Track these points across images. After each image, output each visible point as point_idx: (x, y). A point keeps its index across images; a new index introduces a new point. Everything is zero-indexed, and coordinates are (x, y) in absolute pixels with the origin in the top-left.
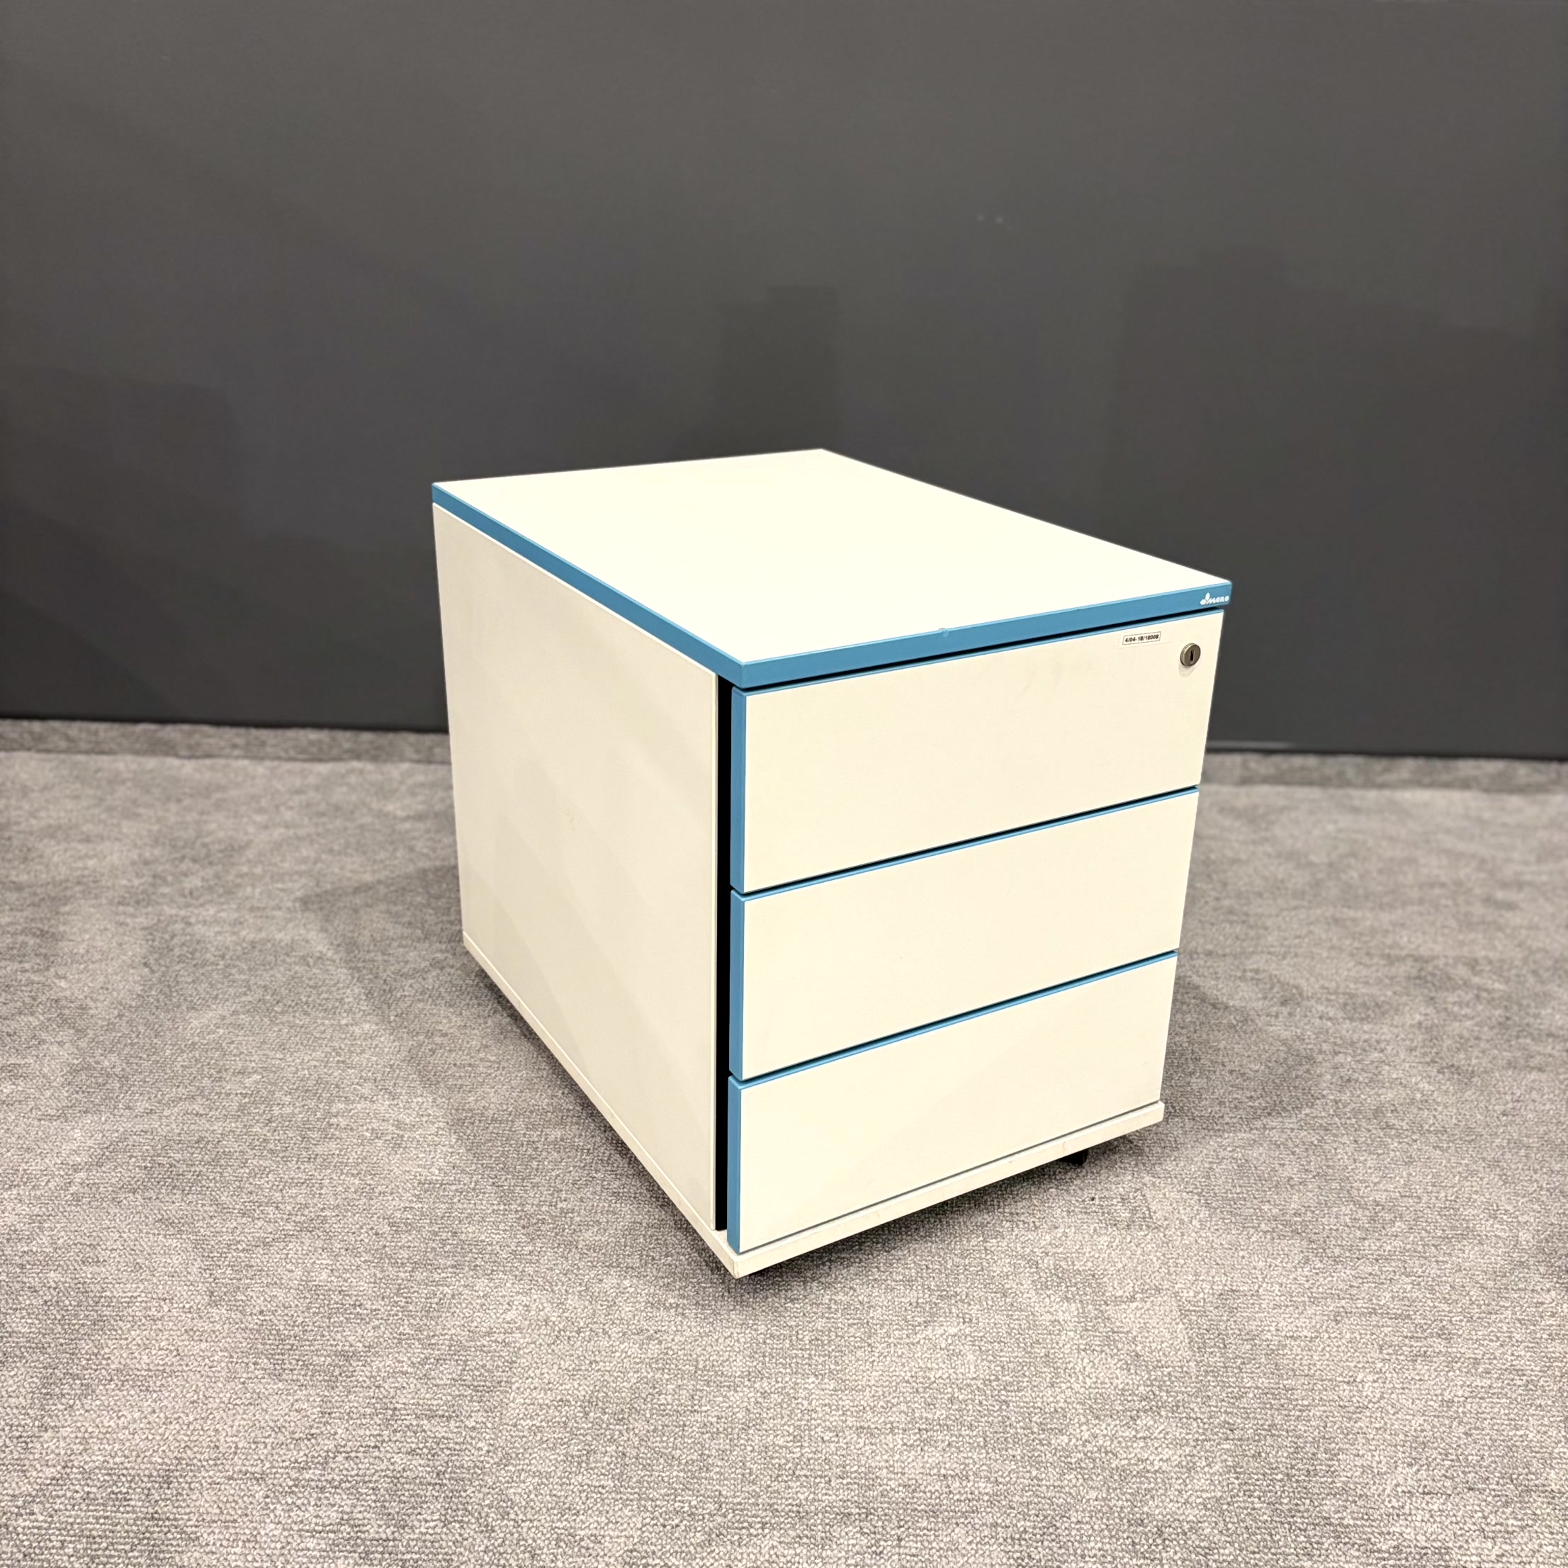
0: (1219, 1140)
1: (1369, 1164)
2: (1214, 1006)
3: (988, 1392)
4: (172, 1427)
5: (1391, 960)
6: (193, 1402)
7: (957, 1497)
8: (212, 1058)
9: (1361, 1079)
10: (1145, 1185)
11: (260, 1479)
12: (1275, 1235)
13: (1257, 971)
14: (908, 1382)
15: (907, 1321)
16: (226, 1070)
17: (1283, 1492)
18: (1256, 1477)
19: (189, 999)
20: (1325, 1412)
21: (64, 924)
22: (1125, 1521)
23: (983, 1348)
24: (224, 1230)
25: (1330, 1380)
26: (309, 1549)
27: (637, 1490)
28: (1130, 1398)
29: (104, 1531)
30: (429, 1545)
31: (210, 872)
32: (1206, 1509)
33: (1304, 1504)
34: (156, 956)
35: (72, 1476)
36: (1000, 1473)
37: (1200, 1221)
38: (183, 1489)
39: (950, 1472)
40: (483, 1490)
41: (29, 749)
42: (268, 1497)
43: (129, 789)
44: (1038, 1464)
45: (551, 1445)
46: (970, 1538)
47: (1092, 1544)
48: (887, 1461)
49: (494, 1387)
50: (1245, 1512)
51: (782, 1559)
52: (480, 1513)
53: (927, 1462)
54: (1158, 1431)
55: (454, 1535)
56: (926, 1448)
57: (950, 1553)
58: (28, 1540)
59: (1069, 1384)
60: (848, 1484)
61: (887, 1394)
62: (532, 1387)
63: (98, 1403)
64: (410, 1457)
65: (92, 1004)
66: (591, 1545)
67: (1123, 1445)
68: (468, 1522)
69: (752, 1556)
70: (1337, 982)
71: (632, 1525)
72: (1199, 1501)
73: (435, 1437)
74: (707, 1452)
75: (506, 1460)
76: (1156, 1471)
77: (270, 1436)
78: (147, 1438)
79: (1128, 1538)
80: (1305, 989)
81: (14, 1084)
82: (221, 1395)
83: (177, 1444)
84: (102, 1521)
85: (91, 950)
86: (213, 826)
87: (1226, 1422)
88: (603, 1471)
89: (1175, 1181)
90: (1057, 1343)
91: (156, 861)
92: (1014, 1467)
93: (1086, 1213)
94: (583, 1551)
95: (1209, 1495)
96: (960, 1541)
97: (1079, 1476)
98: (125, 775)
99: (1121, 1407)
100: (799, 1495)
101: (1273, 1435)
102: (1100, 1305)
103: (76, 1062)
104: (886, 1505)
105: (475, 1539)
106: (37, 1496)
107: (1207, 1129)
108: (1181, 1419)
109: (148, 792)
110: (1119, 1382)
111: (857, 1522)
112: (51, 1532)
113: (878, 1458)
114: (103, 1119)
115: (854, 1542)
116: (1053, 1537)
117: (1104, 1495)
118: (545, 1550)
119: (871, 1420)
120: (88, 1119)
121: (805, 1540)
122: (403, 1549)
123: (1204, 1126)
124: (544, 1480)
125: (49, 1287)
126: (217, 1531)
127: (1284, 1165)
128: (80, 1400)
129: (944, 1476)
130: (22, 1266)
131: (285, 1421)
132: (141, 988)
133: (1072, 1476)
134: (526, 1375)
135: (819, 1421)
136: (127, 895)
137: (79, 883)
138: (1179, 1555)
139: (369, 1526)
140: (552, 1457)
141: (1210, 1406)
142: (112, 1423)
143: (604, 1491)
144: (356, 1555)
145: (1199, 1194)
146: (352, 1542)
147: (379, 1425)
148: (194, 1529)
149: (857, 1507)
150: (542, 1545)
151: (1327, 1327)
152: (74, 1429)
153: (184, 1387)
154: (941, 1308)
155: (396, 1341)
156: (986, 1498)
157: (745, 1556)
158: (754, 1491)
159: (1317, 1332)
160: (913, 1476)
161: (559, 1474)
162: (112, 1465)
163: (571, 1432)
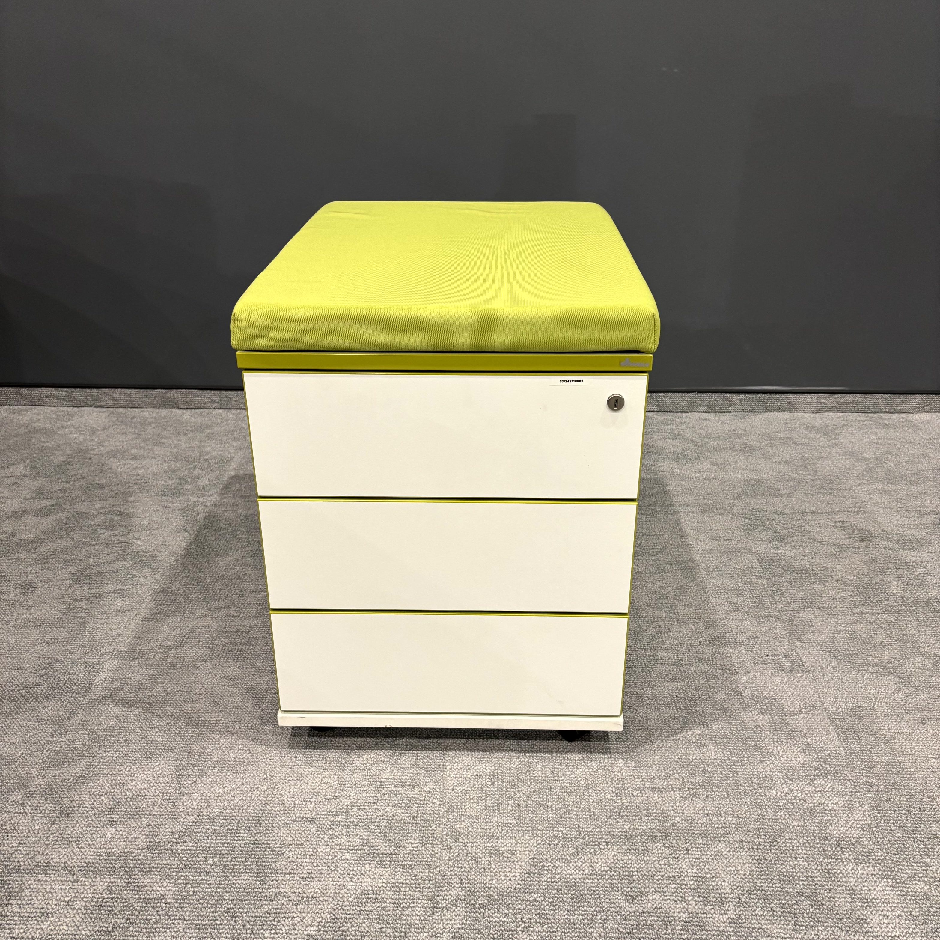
0: (836, 620)
1: (927, 632)
2: (821, 543)
3: (725, 767)
4: (255, 793)
5: (921, 514)
6: (264, 779)
7: (716, 826)
8: (235, 584)
9: (915, 584)
10: (797, 647)
11: (312, 821)
12: (878, 674)
13: (843, 522)
14: (677, 761)
15: (670, 727)
16: (245, 590)
17: (907, 820)
18: (890, 812)
19: (215, 550)
20: (924, 775)
21: (133, 508)
22: (817, 838)
23: (718, 742)
24: (262, 682)
25: (924, 757)
26: (347, 860)
27: (530, 825)
28: (808, 769)
29: (229, 851)
30: (416, 856)
31: (213, 476)
32: (864, 831)
33: (920, 827)
34: (190, 525)
35: (204, 821)
36: (740, 812)
37: (833, 667)
38: (269, 827)
39: (710, 812)
40: (441, 826)
41: (91, 406)
42: (318, 831)
43: (154, 428)
44: (761, 807)
45: (476, 801)
46: (729, 849)
47: (800, 851)
48: (673, 807)
49: (437, 768)
50: (886, 832)
51: (621, 862)
52: (442, 839)
53: (696, 807)
54: (828, 787)
55: (429, 851)
56: (694, 799)
57: (718, 857)
58: (185, 857)
59: (771, 761)
60: (652, 819)
61: (666, 769)
62: (459, 768)
63: (210, 779)
64: (395, 808)
65: (158, 554)
66: (510, 856)
67: (809, 795)
68: (436, 844)
69: (603, 860)
70: (891, 528)
71: (531, 844)
72: (858, 826)
73: (408, 797)
74: (567, 803)
75: (451, 810)
76: (830, 810)
77: (312, 797)
78: (242, 799)
79: (820, 847)
80: (873, 532)
81: (123, 600)
82: (280, 775)
83: (260, 802)
84: (226, 845)
85: (152, 523)
86: (209, 449)
87: (866, 781)
88: (509, 815)
89: (814, 644)
90: (760, 738)
91: (178, 470)
92: (747, 809)
93: (765, 664)
94: (506, 859)
95: (863, 823)
96: (723, 850)
97: (786, 813)
98: (150, 420)
99: (804, 774)
100: (625, 826)
101: (896, 789)
102: (782, 716)
103: (156, 587)
104: (676, 831)
105: (442, 853)
106: (186, 832)
107: (828, 614)
108: (840, 780)
109: (165, 429)
110: (800, 759)
111: (661, 841)
112: (198, 852)
113: (667, 805)
114: (179, 620)
115: (662, 852)
116: (777, 847)
117: (802, 824)
118: (483, 859)
119: (661, 784)
120: (170, 620)
121: (633, 851)
122: (402, 859)
123: (826, 612)
124: (475, 820)
125: (168, 716)
126: (293, 850)
127: (877, 634)
128: (200, 778)
129: (707, 814)
130: (150, 704)
131: (320, 789)
132: (185, 544)
133: (782, 813)
134: (454, 761)
135: (629, 785)
136: (165, 490)
137: (136, 484)
138: (852, 856)
139: (379, 847)
140: (477, 807)
141: (856, 773)
142: (220, 791)
143: (511, 826)
144: (376, 862)
145: (830, 652)
146: (372, 856)
147: (374, 791)
148: (279, 849)
149: (659, 832)
150: (481, 856)
151: (918, 727)
152: (199, 794)
153: (258, 771)
154: (689, 720)
155: (374, 743)
156: (734, 826)
157: (600, 860)
158: (598, 824)
159: (913, 730)
160: (689, 815)
161: (483, 817)
162: (225, 814)
163: (486, 793)
